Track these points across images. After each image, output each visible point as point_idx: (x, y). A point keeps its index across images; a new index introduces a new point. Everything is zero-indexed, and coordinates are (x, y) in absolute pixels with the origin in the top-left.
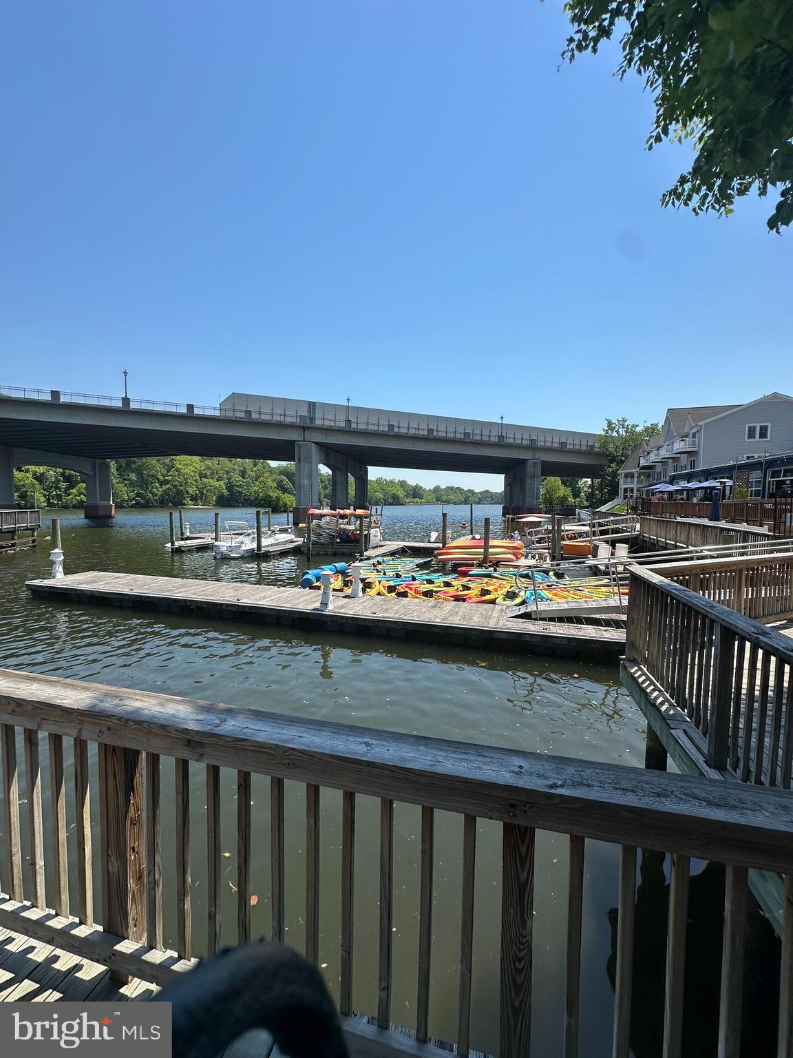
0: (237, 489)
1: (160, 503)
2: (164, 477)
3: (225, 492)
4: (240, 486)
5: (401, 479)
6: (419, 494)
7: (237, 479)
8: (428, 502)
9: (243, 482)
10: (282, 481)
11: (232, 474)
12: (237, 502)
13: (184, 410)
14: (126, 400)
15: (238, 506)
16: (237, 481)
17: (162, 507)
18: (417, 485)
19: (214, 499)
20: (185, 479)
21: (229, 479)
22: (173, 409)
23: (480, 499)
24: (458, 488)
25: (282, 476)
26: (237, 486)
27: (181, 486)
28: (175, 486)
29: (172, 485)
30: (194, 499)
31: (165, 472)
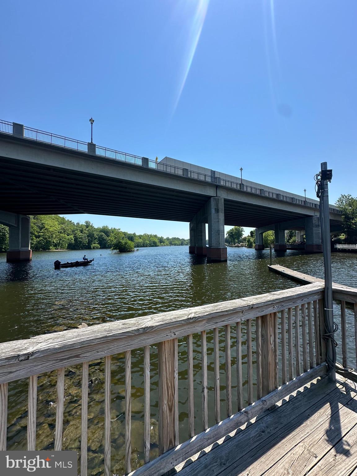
0: (80, 240)
1: (35, 249)
2: (38, 233)
3: (73, 241)
4: (81, 238)
5: (155, 234)
6: (162, 241)
7: (79, 234)
8: (167, 245)
9: (82, 235)
10: (102, 235)
11: (76, 231)
12: (79, 247)
13: (139, 163)
14: (92, 146)
15: (79, 249)
16: (79, 236)
17: (36, 251)
18: (161, 237)
19: (67, 245)
20: (51, 234)
21: (75, 234)
22: (132, 161)
23: (187, 243)
24: (177, 238)
25: (103, 233)
26: (79, 238)
27: (49, 238)
28: (45, 239)
29: (43, 238)
30: (55, 245)
31: (39, 230)
